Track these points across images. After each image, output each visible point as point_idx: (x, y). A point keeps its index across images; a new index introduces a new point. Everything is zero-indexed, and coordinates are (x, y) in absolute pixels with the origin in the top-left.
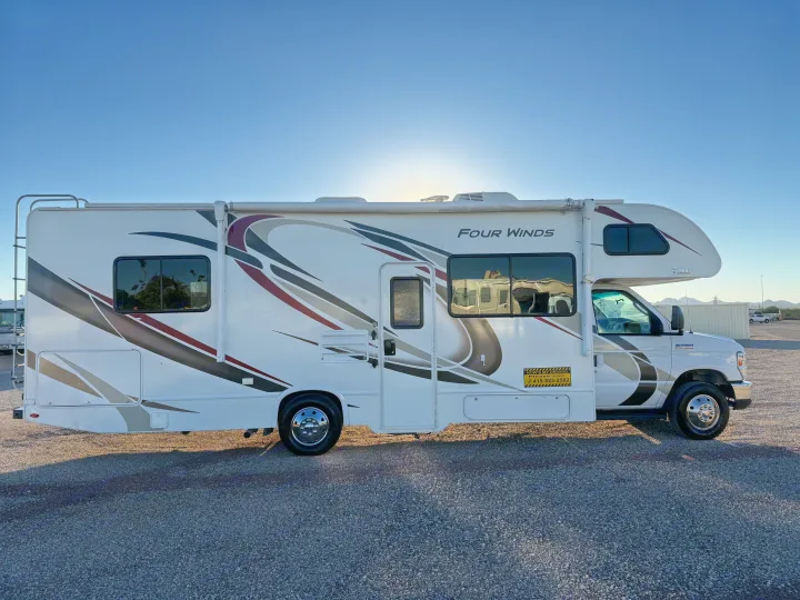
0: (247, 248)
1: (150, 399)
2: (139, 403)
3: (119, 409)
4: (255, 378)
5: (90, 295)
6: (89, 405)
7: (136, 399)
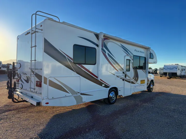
0: (104, 47)
1: (82, 92)
2: (79, 94)
3: (74, 97)
4: (105, 85)
5: (66, 56)
6: (66, 96)
7: (79, 93)
